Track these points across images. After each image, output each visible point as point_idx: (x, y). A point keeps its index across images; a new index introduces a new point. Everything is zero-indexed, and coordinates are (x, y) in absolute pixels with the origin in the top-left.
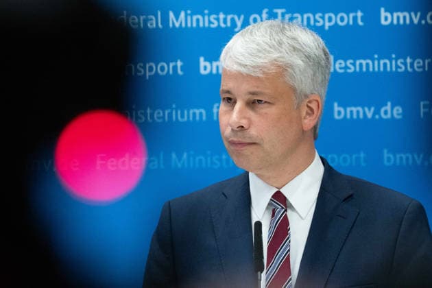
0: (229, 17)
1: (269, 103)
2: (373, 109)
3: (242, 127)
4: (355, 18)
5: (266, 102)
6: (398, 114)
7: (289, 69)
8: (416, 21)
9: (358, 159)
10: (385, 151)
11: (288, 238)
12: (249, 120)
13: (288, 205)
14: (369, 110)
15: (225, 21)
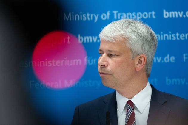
0: (92, 15)
1: (117, 55)
3: (104, 66)
4: (151, 15)
5: (115, 55)
6: (173, 60)
8: (181, 16)
10: (167, 78)
11: (135, 123)
12: (107, 62)
13: (134, 107)
14: (159, 58)
15: (90, 17)
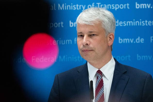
0: (80, 6)
1: (97, 35)
2: (133, 39)
3: (87, 44)
4: (126, 6)
5: (95, 35)
6: (142, 41)
7: (103, 23)
8: (149, 7)
9: (128, 58)
10: (138, 55)
11: (103, 87)
12: (90, 41)
13: (102, 75)
15: (79, 7)
